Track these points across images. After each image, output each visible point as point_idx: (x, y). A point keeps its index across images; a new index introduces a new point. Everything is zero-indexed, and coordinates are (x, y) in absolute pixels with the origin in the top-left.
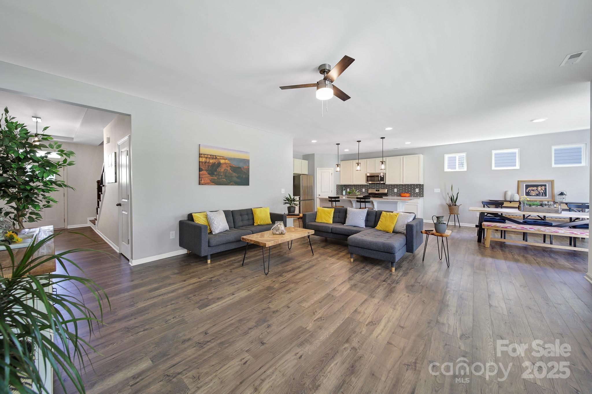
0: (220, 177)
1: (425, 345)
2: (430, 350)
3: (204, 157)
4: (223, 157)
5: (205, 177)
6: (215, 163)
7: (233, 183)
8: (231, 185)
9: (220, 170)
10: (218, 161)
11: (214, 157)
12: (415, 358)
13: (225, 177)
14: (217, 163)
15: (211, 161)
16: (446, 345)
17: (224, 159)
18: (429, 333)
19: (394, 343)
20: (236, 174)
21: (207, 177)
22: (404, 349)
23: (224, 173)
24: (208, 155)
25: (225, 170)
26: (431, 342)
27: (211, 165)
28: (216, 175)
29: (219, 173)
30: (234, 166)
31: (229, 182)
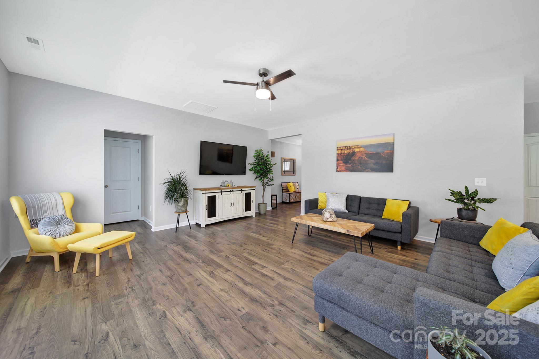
0: (355, 164)
1: (177, 288)
2: (173, 288)
3: (340, 149)
4: (357, 146)
5: (340, 166)
6: (349, 153)
7: (369, 170)
8: (367, 172)
9: (354, 158)
10: (352, 151)
11: (349, 148)
12: (174, 280)
13: (359, 164)
14: (351, 152)
15: (346, 152)
16: (168, 299)
17: (359, 148)
18: (183, 296)
19: (189, 276)
20: (373, 161)
21: (342, 165)
22: (183, 279)
23: (359, 161)
24: (343, 147)
25: (359, 158)
26: (176, 292)
27: (345, 155)
28: (350, 163)
29: (353, 161)
30: (370, 152)
31: (364, 169)
